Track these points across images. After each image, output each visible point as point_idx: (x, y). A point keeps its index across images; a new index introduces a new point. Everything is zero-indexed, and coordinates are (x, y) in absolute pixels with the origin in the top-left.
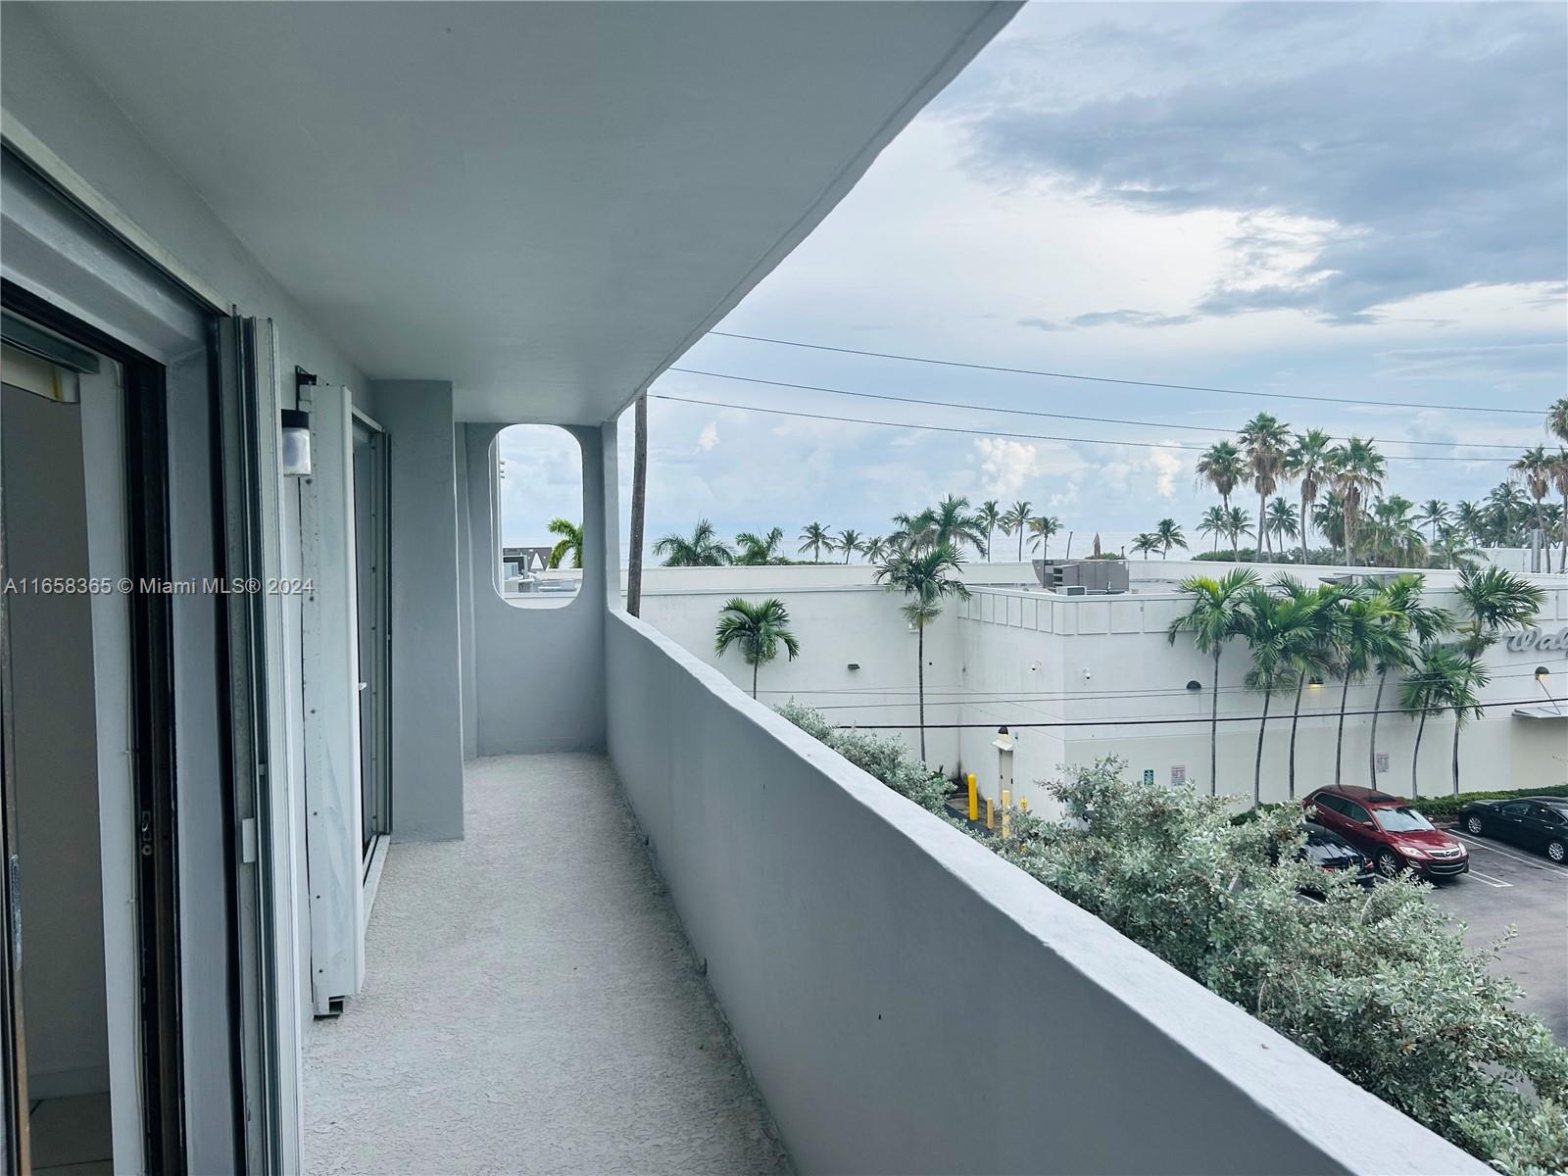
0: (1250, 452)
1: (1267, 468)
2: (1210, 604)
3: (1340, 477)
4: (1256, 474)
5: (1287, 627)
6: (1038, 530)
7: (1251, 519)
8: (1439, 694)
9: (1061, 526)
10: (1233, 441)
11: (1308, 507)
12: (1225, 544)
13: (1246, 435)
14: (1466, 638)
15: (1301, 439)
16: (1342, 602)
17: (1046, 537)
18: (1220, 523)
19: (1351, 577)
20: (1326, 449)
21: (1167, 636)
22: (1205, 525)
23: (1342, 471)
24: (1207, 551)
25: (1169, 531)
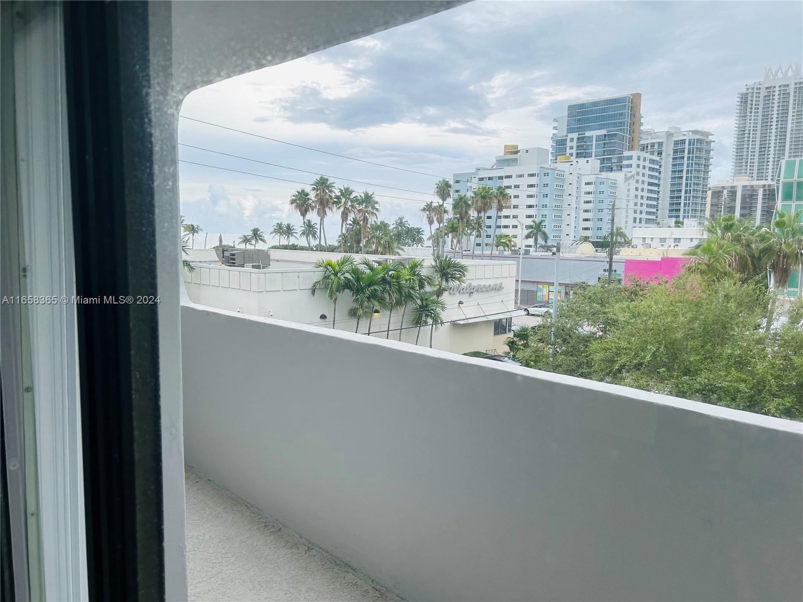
0: (317, 195)
1: (324, 204)
2: (333, 274)
3: (360, 211)
4: (318, 207)
5: (369, 285)
6: (189, 231)
7: (296, 230)
8: (427, 316)
9: (202, 230)
10: (308, 189)
11: (344, 225)
12: (284, 242)
13: (315, 186)
14: (436, 289)
15: (341, 191)
16: (390, 273)
17: (193, 235)
18: (281, 231)
19: (387, 260)
20: (352, 196)
21: (310, 292)
22: (274, 232)
23: (361, 208)
24: (275, 245)
25: (257, 234)
